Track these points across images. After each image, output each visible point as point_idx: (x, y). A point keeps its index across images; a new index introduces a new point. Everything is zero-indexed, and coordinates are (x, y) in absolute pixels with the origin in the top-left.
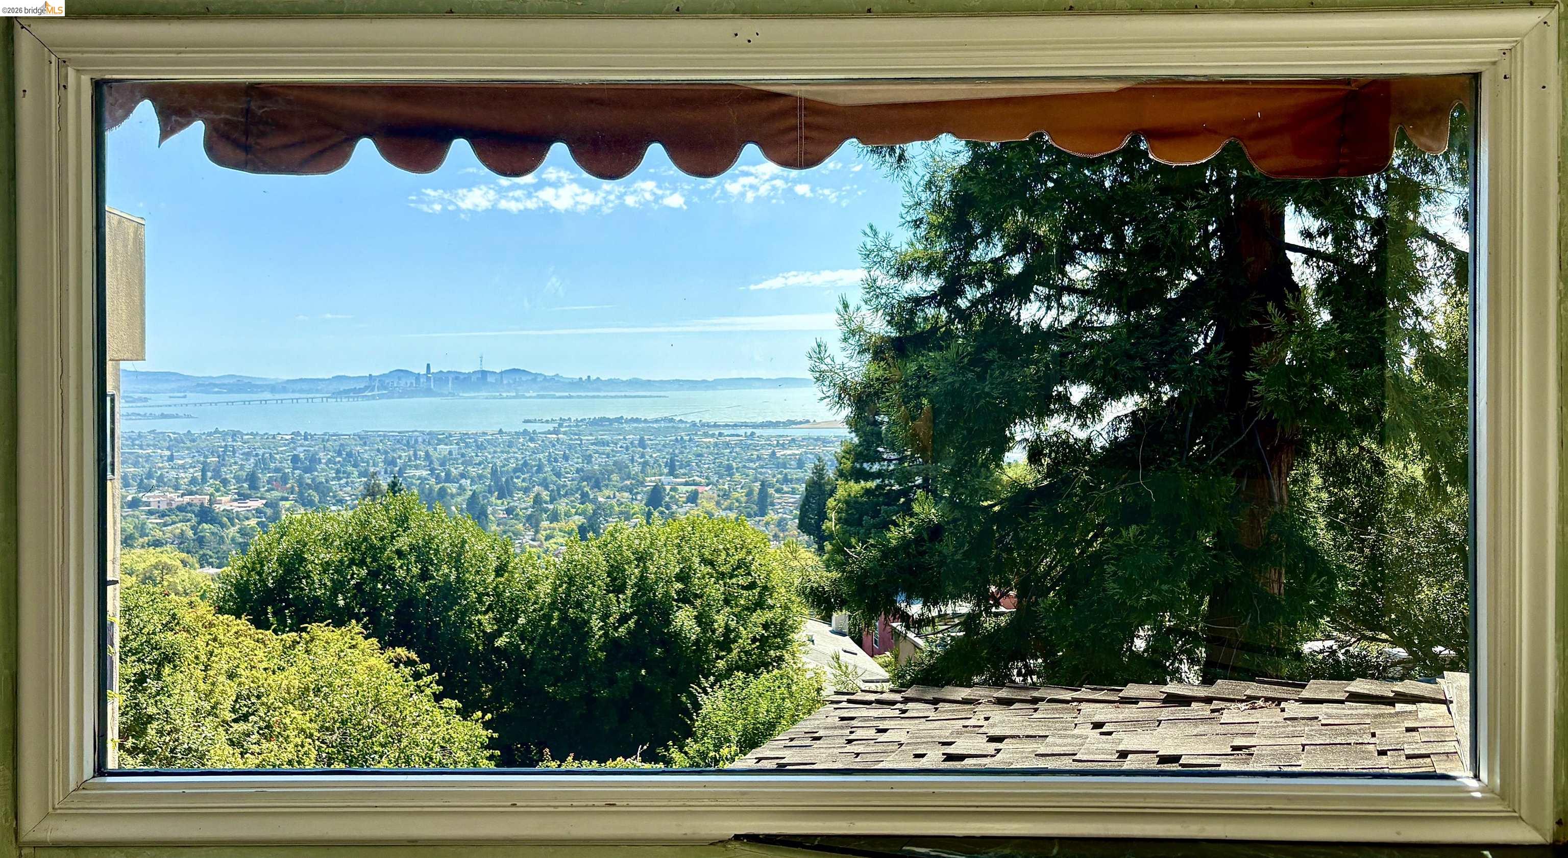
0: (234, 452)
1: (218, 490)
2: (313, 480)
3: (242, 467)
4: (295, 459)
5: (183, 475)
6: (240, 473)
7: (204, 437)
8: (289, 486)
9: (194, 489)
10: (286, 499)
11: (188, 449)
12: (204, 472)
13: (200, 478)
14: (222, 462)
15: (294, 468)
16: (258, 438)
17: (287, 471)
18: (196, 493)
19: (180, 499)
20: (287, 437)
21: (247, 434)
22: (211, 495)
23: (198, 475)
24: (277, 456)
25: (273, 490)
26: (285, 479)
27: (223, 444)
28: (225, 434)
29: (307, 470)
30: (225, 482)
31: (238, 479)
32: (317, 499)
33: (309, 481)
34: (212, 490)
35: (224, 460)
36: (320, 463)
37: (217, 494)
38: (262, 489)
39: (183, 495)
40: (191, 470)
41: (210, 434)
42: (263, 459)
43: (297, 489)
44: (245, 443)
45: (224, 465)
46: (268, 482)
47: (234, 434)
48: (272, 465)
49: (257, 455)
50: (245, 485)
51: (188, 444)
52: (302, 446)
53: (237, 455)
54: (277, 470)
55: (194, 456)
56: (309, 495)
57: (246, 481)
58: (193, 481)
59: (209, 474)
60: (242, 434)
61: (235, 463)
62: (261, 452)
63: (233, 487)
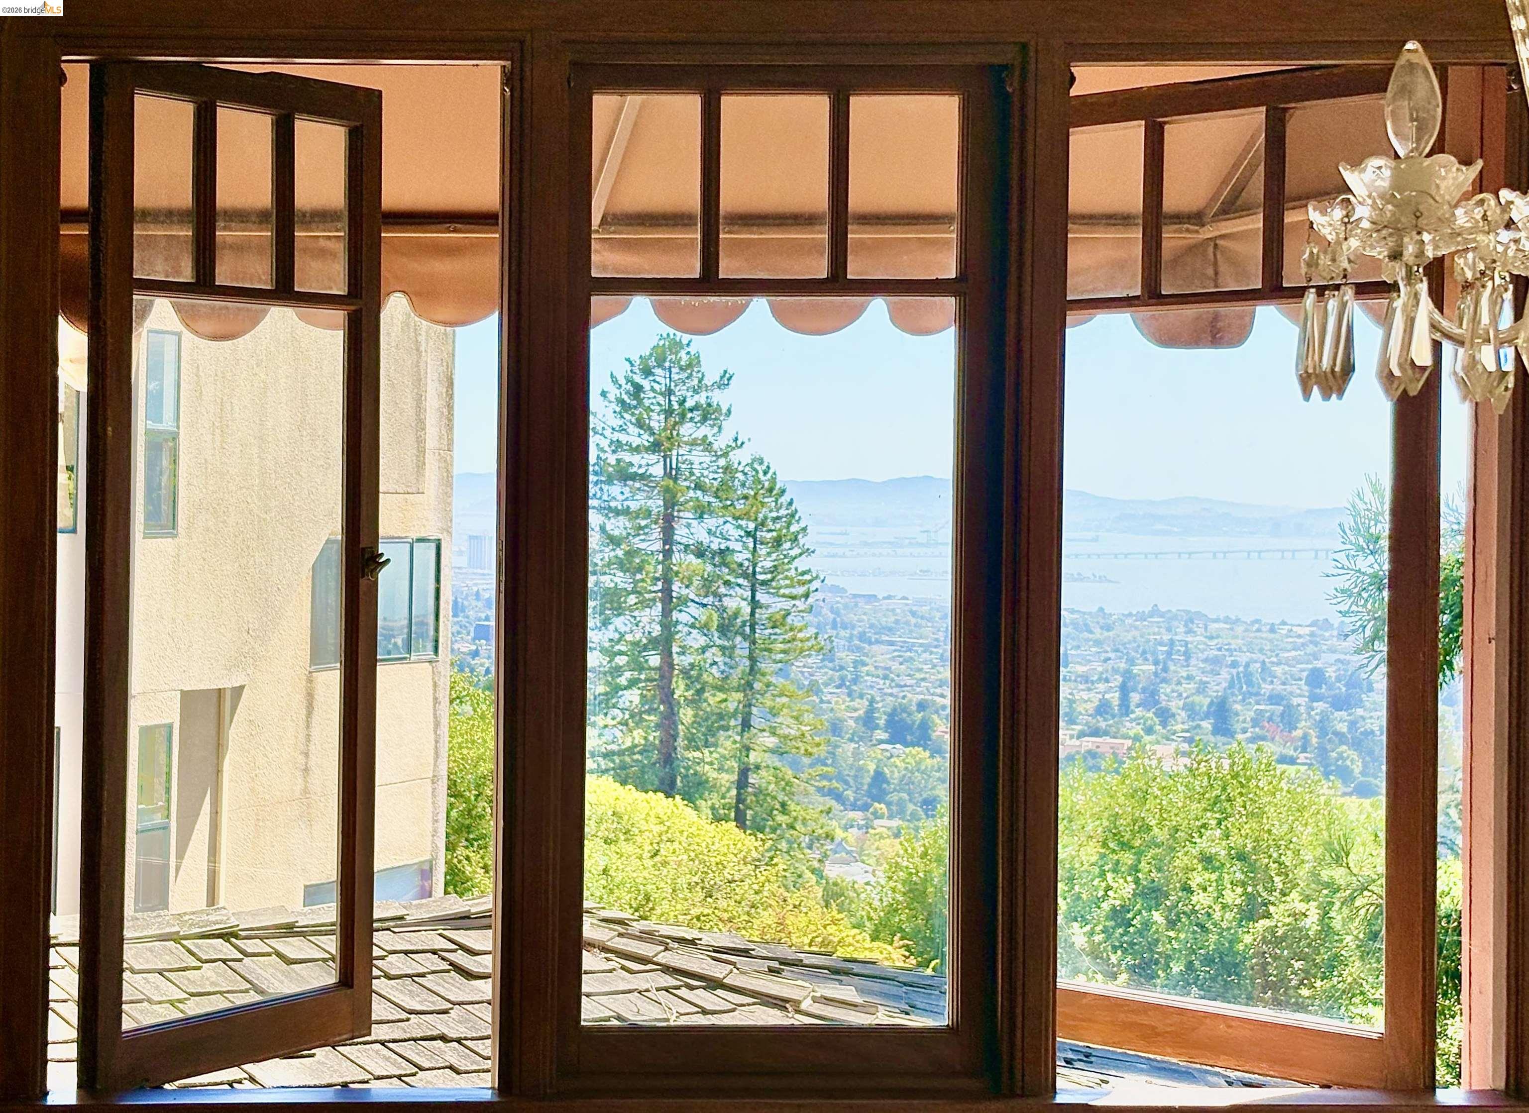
0: (1187, 655)
1: (1149, 731)
2: (1353, 724)
3: (1202, 688)
4: (1316, 678)
5: (1085, 695)
6: (1197, 699)
7: (1129, 621)
8: (1298, 733)
9: (1103, 725)
10: (1292, 761)
11: (1098, 643)
12: (1124, 690)
13: (1116, 702)
14: (1162, 675)
15: (1314, 698)
16: (1240, 629)
17: (1295, 701)
18: (1106, 733)
19: (1076, 742)
20: (1300, 630)
21: (1217, 621)
22: (1137, 738)
23: (1114, 698)
24: (1278, 670)
25: (1263, 738)
26: (1289, 719)
27: (1166, 638)
28: (1170, 618)
29: (1341, 703)
30: (1165, 716)
31: (1191, 710)
32: (1357, 768)
33: (1343, 728)
34: (1138, 730)
35: (1165, 670)
36: (1370, 689)
37: (1147, 738)
38: (1240, 737)
39: (1081, 735)
40: (1101, 687)
41: (1142, 617)
42: (1248, 675)
43: (1314, 740)
44: (1211, 638)
45: (1164, 680)
46: (1255, 722)
47: (1190, 619)
48: (1266, 688)
49: (1234, 665)
50: (1207, 725)
51: (1098, 634)
52: (1333, 651)
53: (1193, 662)
54: (1275, 699)
55: (1107, 660)
56: (1341, 756)
57: (1207, 716)
58: (1103, 709)
59: (1135, 697)
60: (1207, 621)
61: (1189, 678)
62: (1243, 658)
63: (1179, 727)
